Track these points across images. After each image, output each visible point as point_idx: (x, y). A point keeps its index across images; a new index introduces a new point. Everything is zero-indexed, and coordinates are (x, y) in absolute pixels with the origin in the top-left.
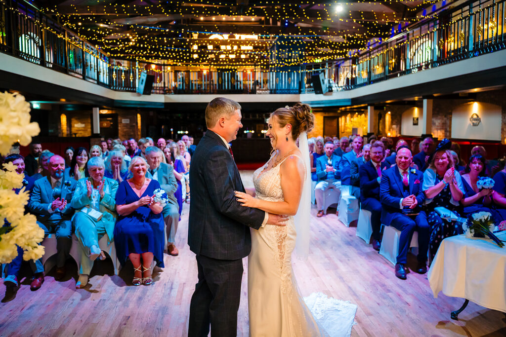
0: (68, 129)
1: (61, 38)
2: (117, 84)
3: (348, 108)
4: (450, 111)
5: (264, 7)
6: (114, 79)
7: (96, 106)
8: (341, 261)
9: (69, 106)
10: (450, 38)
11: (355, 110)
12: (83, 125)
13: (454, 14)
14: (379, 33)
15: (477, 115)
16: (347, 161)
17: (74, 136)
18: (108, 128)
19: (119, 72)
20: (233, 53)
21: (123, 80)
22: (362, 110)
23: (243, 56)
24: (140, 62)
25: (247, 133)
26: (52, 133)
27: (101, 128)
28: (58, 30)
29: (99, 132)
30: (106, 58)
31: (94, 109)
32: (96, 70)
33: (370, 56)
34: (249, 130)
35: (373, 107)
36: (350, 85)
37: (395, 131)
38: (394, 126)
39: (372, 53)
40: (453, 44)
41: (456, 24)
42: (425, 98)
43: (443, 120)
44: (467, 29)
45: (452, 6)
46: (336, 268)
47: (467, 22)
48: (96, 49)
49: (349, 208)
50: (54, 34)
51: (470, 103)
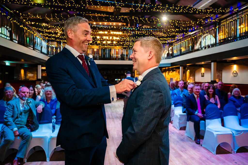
0: (25, 76)
1: (22, 27)
2: (51, 54)
3: (167, 68)
4: (221, 69)
5: (127, 16)
6: (50, 51)
7: (40, 64)
8: (182, 151)
9: (25, 64)
10: (221, 33)
11: (170, 69)
12: (33, 75)
13: (222, 22)
14: (188, 29)
15: (236, 71)
16: (176, 94)
17: (27, 80)
18: (45, 76)
19: (52, 48)
20: (109, 41)
21: (54, 52)
22: (174, 69)
23: (114, 42)
24: (63, 43)
25: (116, 81)
26: (16, 78)
27: (42, 77)
28: (21, 23)
29: (41, 78)
30: (46, 40)
31: (38, 66)
32: (40, 46)
33: (181, 41)
34: (118, 79)
35: (183, 67)
36: (170, 56)
37: (192, 80)
38: (191, 77)
39: (182, 40)
40: (222, 36)
41: (229, 24)
42: (212, 62)
43: (218, 74)
44: (229, 29)
45: (221, 17)
46: (180, 156)
47: (236, 23)
48: (40, 35)
49: (179, 120)
50: (18, 25)
51: (232, 65)
